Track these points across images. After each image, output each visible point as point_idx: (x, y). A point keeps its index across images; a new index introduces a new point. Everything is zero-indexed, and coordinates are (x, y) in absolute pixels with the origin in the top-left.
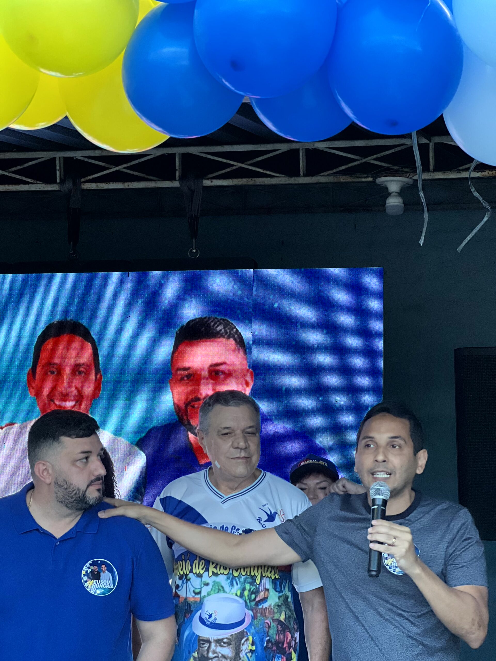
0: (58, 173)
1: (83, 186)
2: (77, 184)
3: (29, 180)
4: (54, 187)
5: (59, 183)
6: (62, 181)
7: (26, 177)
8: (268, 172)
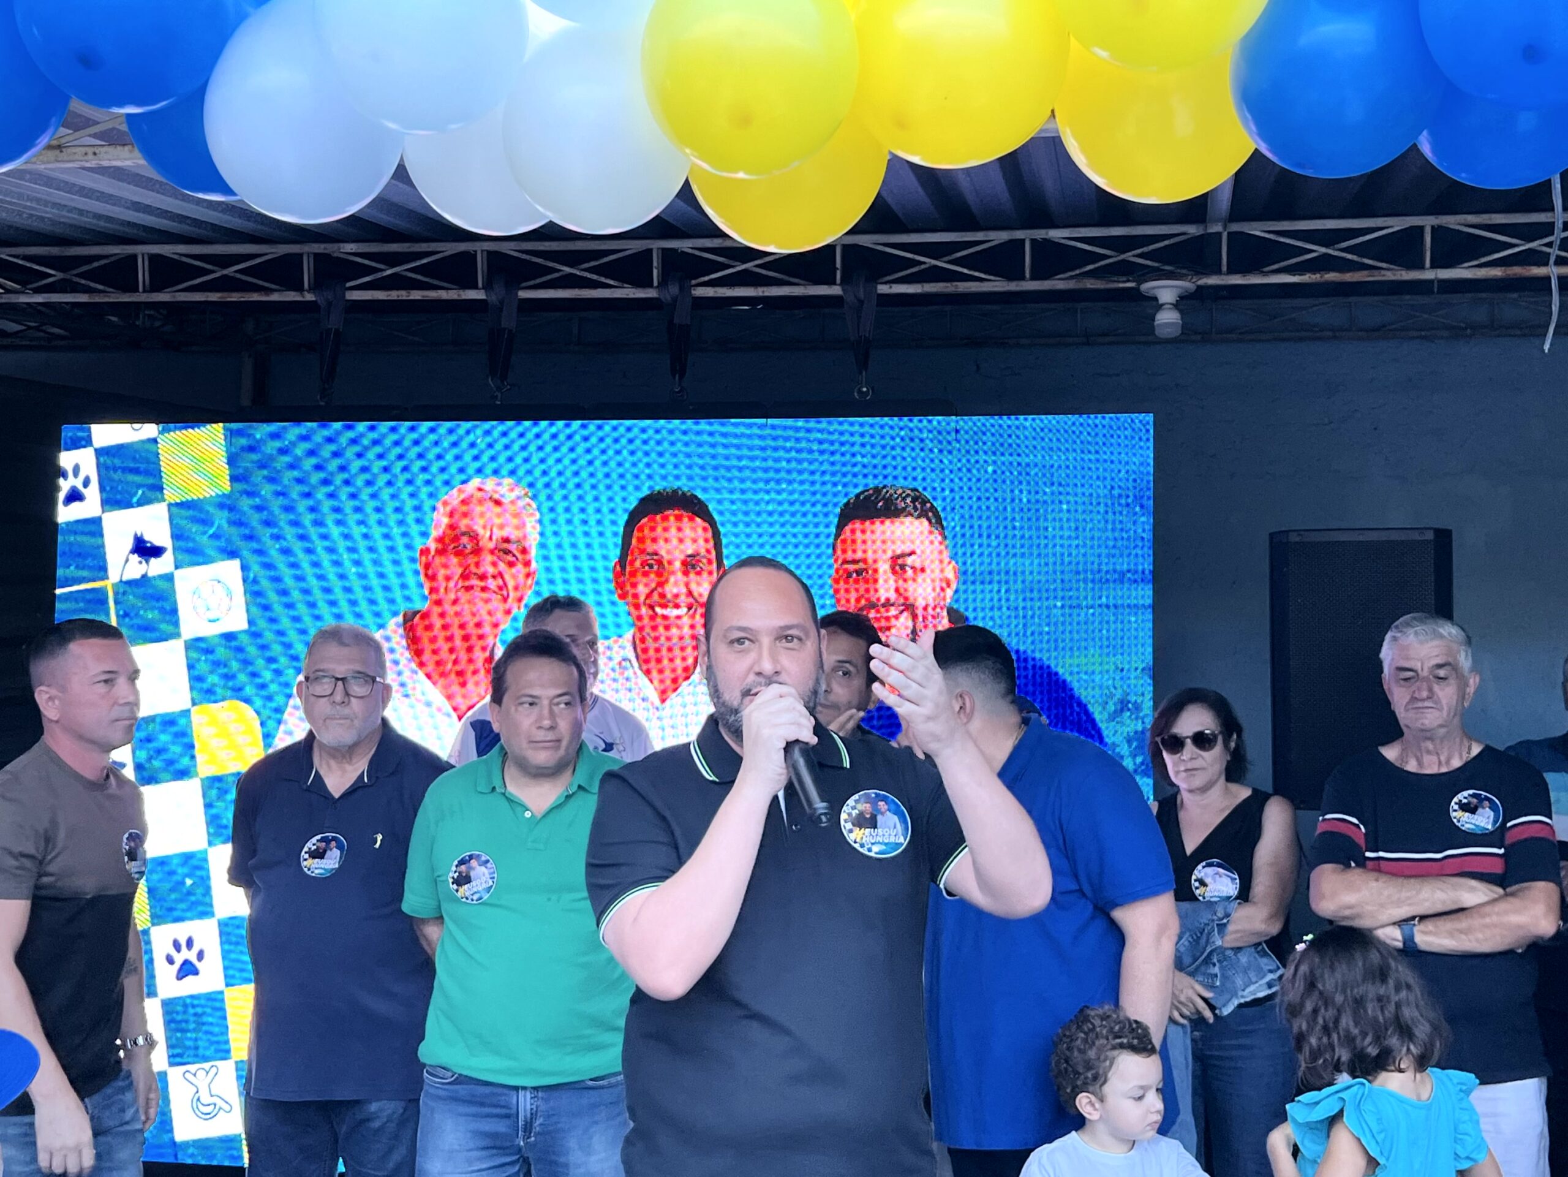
0: (655, 272)
1: (693, 292)
2: (685, 289)
3: (612, 282)
4: (650, 293)
5: (657, 287)
6: (663, 284)
7: (606, 277)
8: (976, 274)
